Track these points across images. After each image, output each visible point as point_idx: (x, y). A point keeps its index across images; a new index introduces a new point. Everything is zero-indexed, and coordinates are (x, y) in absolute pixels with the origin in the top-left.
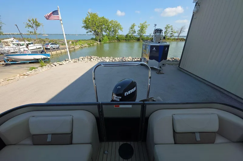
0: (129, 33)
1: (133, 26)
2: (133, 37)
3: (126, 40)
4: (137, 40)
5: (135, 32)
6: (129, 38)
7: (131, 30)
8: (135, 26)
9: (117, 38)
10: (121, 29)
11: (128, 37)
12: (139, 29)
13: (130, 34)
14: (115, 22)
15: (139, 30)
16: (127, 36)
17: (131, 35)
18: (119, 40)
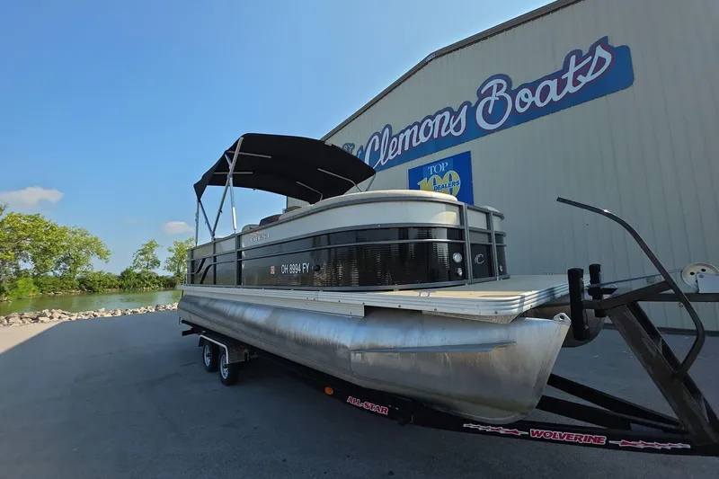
0: (135, 267)
1: (151, 246)
2: (150, 278)
3: (121, 286)
4: (165, 286)
5: (156, 263)
6: (133, 280)
7: (142, 257)
8: (156, 249)
9: (82, 281)
10: (101, 254)
11: (129, 277)
12: (172, 255)
13: (138, 271)
14: (75, 233)
15: (173, 259)
16: (125, 275)
17: (143, 272)
18: (89, 288)
